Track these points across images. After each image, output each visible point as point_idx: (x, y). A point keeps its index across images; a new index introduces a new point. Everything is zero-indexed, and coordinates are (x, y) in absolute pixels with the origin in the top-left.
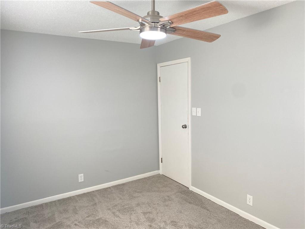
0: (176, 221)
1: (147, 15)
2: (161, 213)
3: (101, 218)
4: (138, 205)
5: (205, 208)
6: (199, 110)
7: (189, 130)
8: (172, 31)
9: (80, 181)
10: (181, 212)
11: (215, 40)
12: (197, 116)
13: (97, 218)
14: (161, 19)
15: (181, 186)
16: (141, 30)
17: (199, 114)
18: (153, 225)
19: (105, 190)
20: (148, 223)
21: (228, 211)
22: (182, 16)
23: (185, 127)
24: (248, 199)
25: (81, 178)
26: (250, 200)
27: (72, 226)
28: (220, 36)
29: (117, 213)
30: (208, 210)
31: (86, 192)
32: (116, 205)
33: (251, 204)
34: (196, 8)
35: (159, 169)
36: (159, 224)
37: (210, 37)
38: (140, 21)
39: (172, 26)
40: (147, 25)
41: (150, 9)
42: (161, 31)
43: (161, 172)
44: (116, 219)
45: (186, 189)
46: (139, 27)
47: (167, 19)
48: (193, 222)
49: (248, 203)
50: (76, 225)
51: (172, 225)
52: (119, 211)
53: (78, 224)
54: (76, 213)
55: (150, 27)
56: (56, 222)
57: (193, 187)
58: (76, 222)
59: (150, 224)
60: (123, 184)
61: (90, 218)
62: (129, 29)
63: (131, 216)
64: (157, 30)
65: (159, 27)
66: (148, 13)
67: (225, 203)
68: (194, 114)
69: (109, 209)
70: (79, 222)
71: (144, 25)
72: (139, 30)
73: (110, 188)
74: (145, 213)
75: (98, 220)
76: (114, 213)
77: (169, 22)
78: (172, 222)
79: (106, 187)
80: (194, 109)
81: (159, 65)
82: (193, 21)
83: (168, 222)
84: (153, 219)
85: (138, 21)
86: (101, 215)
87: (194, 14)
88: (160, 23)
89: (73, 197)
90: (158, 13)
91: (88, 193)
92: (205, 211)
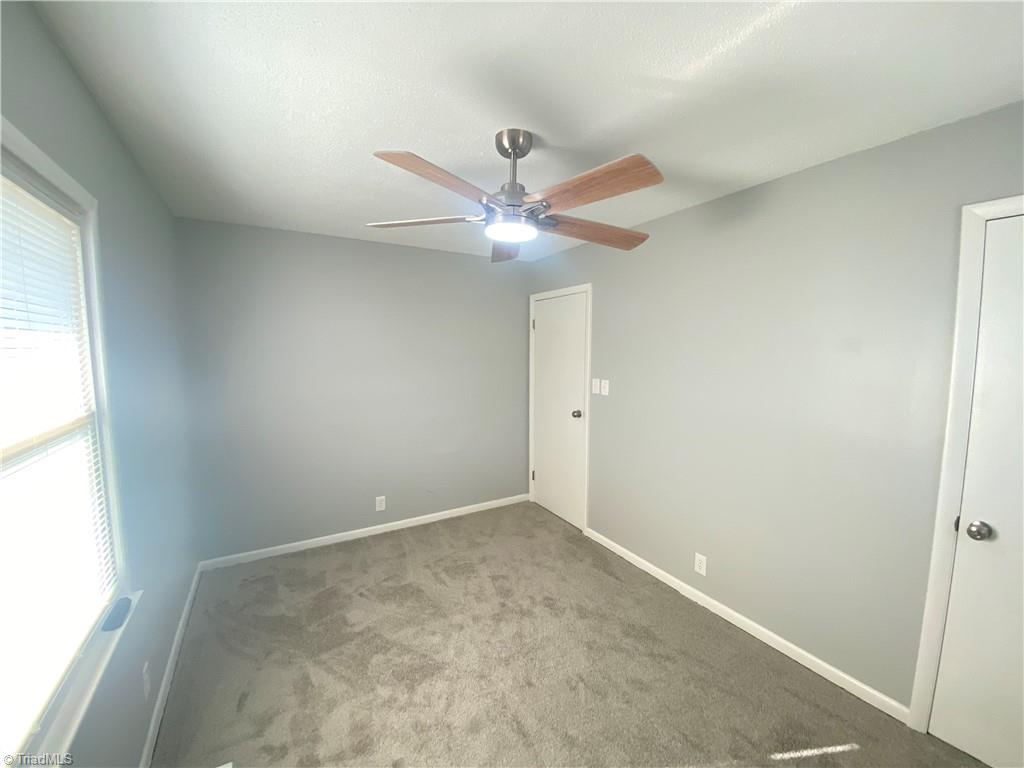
0: (553, 597)
1: (499, 189)
2: (526, 578)
3: (410, 585)
4: (484, 560)
5: (611, 574)
6: (606, 383)
7: (586, 419)
8: (549, 225)
9: (378, 509)
10: (564, 580)
11: (636, 246)
12: (603, 393)
13: (403, 583)
14: (525, 199)
15: (568, 525)
16: (487, 221)
17: (605, 392)
18: (509, 603)
19: (426, 527)
20: (498, 600)
21: (657, 582)
22: (567, 191)
23: (577, 414)
24: (697, 562)
25: (381, 503)
26: (701, 563)
27: (356, 597)
28: (648, 236)
29: (443, 576)
30: (617, 578)
31: (389, 530)
32: (441, 560)
33: (703, 572)
34: (595, 173)
35: (528, 492)
36: (520, 602)
37: (629, 240)
38: (485, 202)
39: (551, 213)
40: (499, 210)
41: (507, 179)
42: (526, 222)
43: (531, 497)
44: (439, 586)
45: (576, 532)
46: (484, 216)
47: (538, 197)
48: (587, 600)
49: (697, 569)
50: (361, 595)
51: (546, 606)
52: (446, 570)
53: (366, 593)
54: (365, 572)
55: (504, 215)
56: (327, 587)
57: (591, 530)
58: (363, 590)
59: (502, 600)
60: (460, 518)
61: (391, 583)
62: (463, 220)
63: (469, 583)
64: (520, 221)
65: (524, 214)
66: (502, 188)
67: (651, 566)
68: (596, 391)
69: (428, 567)
70: (368, 590)
71: (493, 210)
72: (484, 223)
73: (434, 523)
74: (494, 578)
75: (405, 588)
76: (436, 575)
77: (542, 204)
78: (547, 598)
79: (427, 522)
80: (596, 382)
81: (533, 298)
82: (591, 202)
83: (539, 599)
84: (509, 591)
85: (480, 201)
86: (410, 578)
87: (592, 186)
88: (525, 207)
89: (365, 538)
90: (523, 188)
91: (393, 532)
92: (612, 579)
